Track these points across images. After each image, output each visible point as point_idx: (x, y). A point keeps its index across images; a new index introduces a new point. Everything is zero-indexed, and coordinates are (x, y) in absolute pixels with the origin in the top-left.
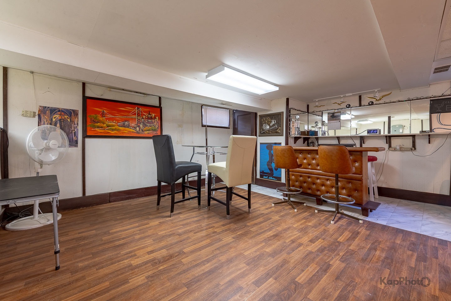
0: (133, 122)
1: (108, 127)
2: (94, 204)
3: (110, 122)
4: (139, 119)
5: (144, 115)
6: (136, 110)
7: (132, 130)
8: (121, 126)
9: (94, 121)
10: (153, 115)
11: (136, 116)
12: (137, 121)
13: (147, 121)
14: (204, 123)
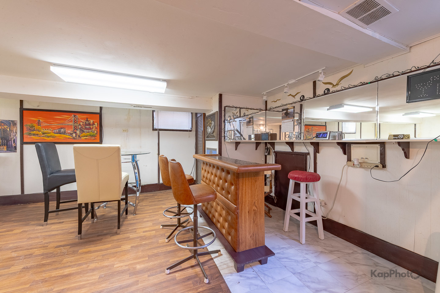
0: (69, 129)
1: (44, 134)
2: (30, 202)
3: (46, 130)
4: (76, 126)
5: (82, 122)
6: (72, 117)
7: (68, 136)
8: (57, 133)
9: (30, 129)
10: (92, 121)
11: (72, 123)
12: (74, 127)
13: (85, 127)
14: (155, 127)
